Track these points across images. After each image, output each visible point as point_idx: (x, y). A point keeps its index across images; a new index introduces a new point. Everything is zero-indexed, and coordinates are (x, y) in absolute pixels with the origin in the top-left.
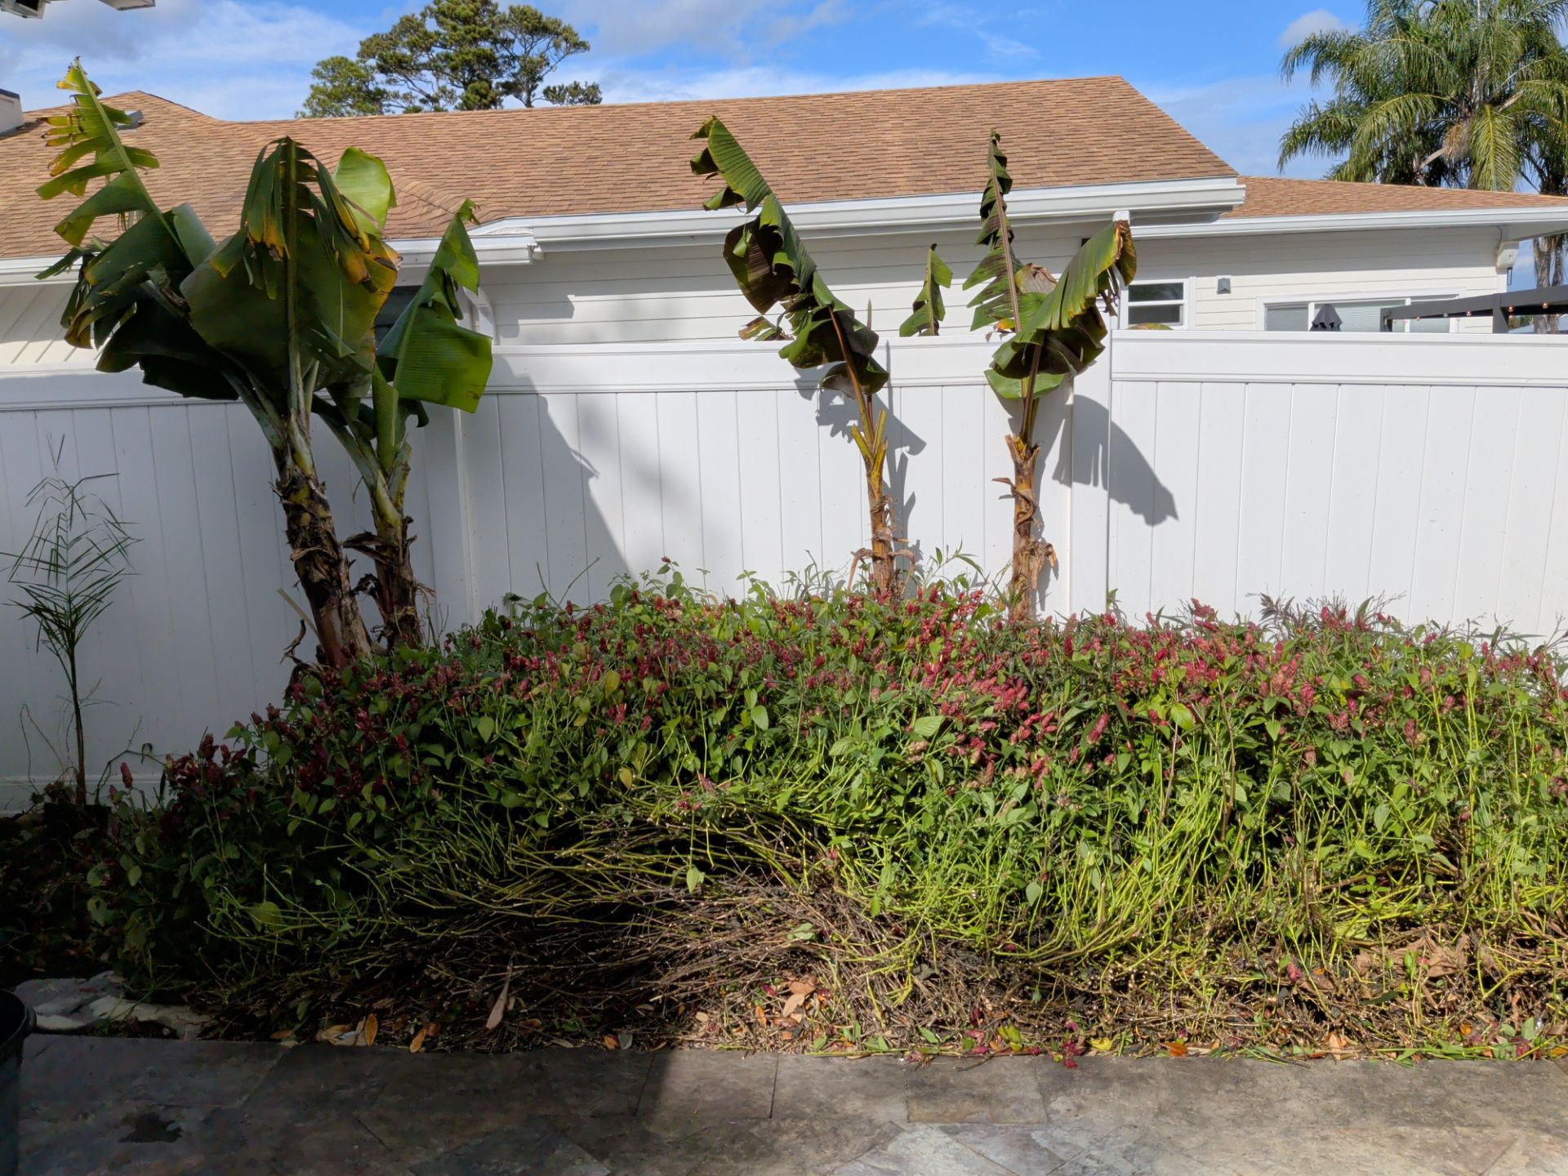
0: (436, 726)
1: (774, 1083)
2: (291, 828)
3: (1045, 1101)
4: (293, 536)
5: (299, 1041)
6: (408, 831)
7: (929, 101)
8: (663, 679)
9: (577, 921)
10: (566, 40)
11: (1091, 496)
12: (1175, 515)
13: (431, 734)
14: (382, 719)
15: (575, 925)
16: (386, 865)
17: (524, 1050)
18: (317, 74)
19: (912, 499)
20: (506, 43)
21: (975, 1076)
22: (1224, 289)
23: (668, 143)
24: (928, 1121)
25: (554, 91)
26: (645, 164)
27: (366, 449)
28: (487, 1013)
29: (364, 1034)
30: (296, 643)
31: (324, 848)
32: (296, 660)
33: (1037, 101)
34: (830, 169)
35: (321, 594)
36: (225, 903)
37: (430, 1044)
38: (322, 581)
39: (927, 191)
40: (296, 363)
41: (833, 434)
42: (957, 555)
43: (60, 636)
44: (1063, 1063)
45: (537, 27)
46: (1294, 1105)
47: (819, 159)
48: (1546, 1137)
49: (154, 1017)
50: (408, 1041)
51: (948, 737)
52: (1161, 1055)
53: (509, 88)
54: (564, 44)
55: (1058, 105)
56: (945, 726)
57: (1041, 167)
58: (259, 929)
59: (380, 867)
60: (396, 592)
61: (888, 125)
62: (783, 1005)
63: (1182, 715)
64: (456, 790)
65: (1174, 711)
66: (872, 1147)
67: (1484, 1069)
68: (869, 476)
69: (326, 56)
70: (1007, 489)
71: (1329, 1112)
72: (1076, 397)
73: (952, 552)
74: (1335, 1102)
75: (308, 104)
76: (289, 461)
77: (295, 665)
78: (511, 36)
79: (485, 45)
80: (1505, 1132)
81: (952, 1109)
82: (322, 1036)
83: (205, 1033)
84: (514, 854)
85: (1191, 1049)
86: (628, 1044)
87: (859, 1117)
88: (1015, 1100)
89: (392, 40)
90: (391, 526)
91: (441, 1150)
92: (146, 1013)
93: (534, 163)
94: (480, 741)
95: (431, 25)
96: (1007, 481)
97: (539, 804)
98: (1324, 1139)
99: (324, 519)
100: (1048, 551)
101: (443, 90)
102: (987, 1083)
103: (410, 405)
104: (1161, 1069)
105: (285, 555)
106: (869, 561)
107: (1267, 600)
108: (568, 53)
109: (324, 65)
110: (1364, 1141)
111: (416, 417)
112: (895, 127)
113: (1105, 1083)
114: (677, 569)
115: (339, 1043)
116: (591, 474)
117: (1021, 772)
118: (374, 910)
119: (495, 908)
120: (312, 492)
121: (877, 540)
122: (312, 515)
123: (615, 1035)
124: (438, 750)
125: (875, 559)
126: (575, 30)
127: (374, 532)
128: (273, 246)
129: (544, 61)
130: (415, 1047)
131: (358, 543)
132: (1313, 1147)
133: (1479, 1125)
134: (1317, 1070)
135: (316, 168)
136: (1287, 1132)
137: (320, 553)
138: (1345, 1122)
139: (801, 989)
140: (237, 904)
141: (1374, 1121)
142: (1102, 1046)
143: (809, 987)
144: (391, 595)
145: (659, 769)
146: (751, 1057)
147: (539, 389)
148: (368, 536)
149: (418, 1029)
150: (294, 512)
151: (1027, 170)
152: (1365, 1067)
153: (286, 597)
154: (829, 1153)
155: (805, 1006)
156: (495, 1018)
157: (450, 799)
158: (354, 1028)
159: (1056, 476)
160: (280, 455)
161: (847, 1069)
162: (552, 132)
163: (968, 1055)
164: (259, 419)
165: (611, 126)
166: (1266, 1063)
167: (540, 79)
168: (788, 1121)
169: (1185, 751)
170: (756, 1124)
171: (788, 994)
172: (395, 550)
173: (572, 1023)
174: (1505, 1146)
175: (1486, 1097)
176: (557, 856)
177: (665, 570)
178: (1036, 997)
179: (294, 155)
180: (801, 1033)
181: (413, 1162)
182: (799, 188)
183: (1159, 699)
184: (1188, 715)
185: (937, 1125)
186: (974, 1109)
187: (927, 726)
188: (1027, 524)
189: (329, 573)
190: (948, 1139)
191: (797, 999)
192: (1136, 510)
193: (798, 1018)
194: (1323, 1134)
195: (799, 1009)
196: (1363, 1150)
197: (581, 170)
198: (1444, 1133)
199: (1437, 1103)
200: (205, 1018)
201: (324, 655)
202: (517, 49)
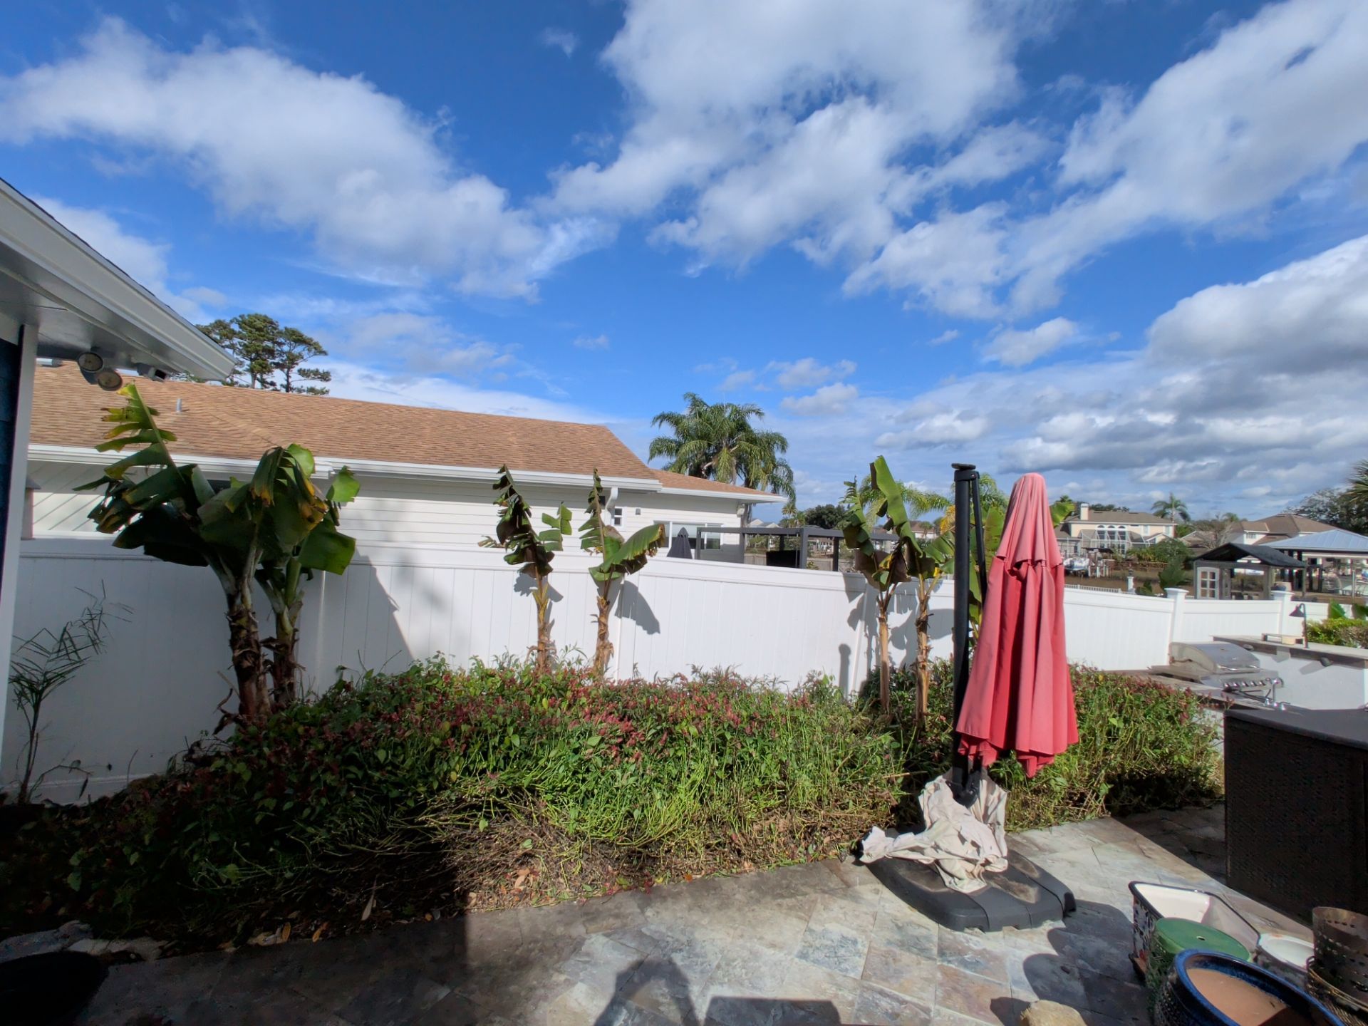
0: (354, 755)
1: (517, 925)
2: (258, 819)
3: (643, 912)
4: (233, 643)
5: (236, 947)
6: (332, 815)
7: (526, 425)
8: (471, 725)
9: (418, 853)
10: (315, 348)
11: (629, 623)
12: (659, 632)
13: (351, 760)
14: (320, 753)
15: (417, 856)
16: (316, 835)
17: (381, 929)
19: (553, 622)
20: (280, 344)
21: (610, 905)
22: (638, 513)
23: (402, 427)
24: (595, 932)
25: (304, 370)
26: (391, 436)
27: (278, 593)
28: (361, 911)
29: (281, 936)
30: (224, 702)
31: (279, 829)
32: (223, 711)
33: (574, 432)
34: (486, 451)
35: (245, 675)
36: (203, 868)
37: (323, 935)
38: (249, 667)
39: (532, 469)
40: (253, 552)
41: (521, 595)
42: (574, 648)
43: (29, 695)
44: (645, 892)
45: (299, 339)
46: (738, 896)
47: (480, 445)
48: (827, 896)
49: (122, 948)
50: (310, 935)
51: (603, 745)
52: (683, 881)
53: (278, 365)
54: (313, 350)
55: (583, 436)
56: (602, 740)
57: (581, 464)
58: (224, 882)
59: (311, 837)
60: (284, 670)
61: (509, 433)
62: (514, 883)
63: (693, 730)
64: (362, 790)
65: (690, 729)
66: (575, 950)
67: (799, 869)
68: (539, 613)
70: (596, 619)
71: (752, 898)
72: (625, 582)
73: (572, 648)
74: (753, 892)
76: (238, 601)
77: (223, 714)
78: (283, 341)
79: (270, 344)
80: (813, 896)
81: (605, 923)
82: (253, 941)
83: (164, 954)
84: (393, 822)
85: (694, 876)
86: (438, 917)
87: (564, 936)
88: (630, 914)
89: (210, 329)
90: (287, 634)
91: (350, 998)
92: (117, 946)
93: (329, 427)
94: (379, 762)
95: (235, 327)
96: (596, 616)
97: (410, 794)
98: (753, 910)
99: (254, 633)
100: (611, 646)
101: (237, 359)
102: (616, 907)
103: (304, 570)
104: (685, 888)
105: (228, 655)
106: (535, 651)
107: (694, 667)
108: (315, 354)
110: (767, 908)
111: (307, 575)
112: (513, 435)
113: (664, 899)
114: (443, 656)
115: (265, 944)
116: (395, 609)
117: (632, 760)
118: (304, 862)
119: (377, 852)
120: (249, 618)
121: (540, 642)
122: (248, 631)
123: (431, 913)
124: (353, 769)
125: (539, 651)
126: (321, 344)
127: (275, 636)
128: (266, 499)
129: (300, 356)
130: (315, 938)
131: (268, 643)
132: (750, 914)
133: (805, 894)
134: (743, 879)
135: (294, 464)
136: (739, 910)
137: (250, 652)
138: (758, 901)
139: (523, 872)
140: (213, 868)
141: (768, 899)
142: (659, 881)
143: (527, 871)
144: (281, 671)
145: (467, 771)
146: (504, 913)
147: (373, 563)
148: (271, 640)
149: (317, 927)
150: (235, 630)
151: (575, 464)
152: (759, 875)
153: (222, 675)
154: (556, 957)
155: (527, 881)
156: (366, 914)
157: (359, 795)
158: (274, 933)
159: (616, 614)
160: (231, 600)
161: (551, 911)
162: (337, 411)
163: (605, 895)
164: (220, 578)
165: (369, 413)
166: (723, 878)
167: (297, 364)
168: (532, 945)
169: (694, 745)
170: (517, 949)
171: (517, 877)
172: (287, 647)
173: (408, 909)
174: (814, 901)
175: (803, 882)
176: (416, 820)
177: (436, 657)
178: (635, 863)
179: (281, 455)
180: (523, 895)
181: (337, 1009)
182: (472, 459)
183: (684, 724)
184: (696, 730)
185: (601, 933)
186: (614, 922)
187: (594, 740)
188: (603, 636)
189: (254, 663)
190: (607, 939)
191: (521, 879)
192: (644, 629)
193: (522, 888)
194: (752, 908)
195: (522, 884)
196: (767, 913)
197: (357, 435)
198: (793, 900)
199: (788, 887)
200: (161, 943)
201: (243, 709)
202: (286, 348)
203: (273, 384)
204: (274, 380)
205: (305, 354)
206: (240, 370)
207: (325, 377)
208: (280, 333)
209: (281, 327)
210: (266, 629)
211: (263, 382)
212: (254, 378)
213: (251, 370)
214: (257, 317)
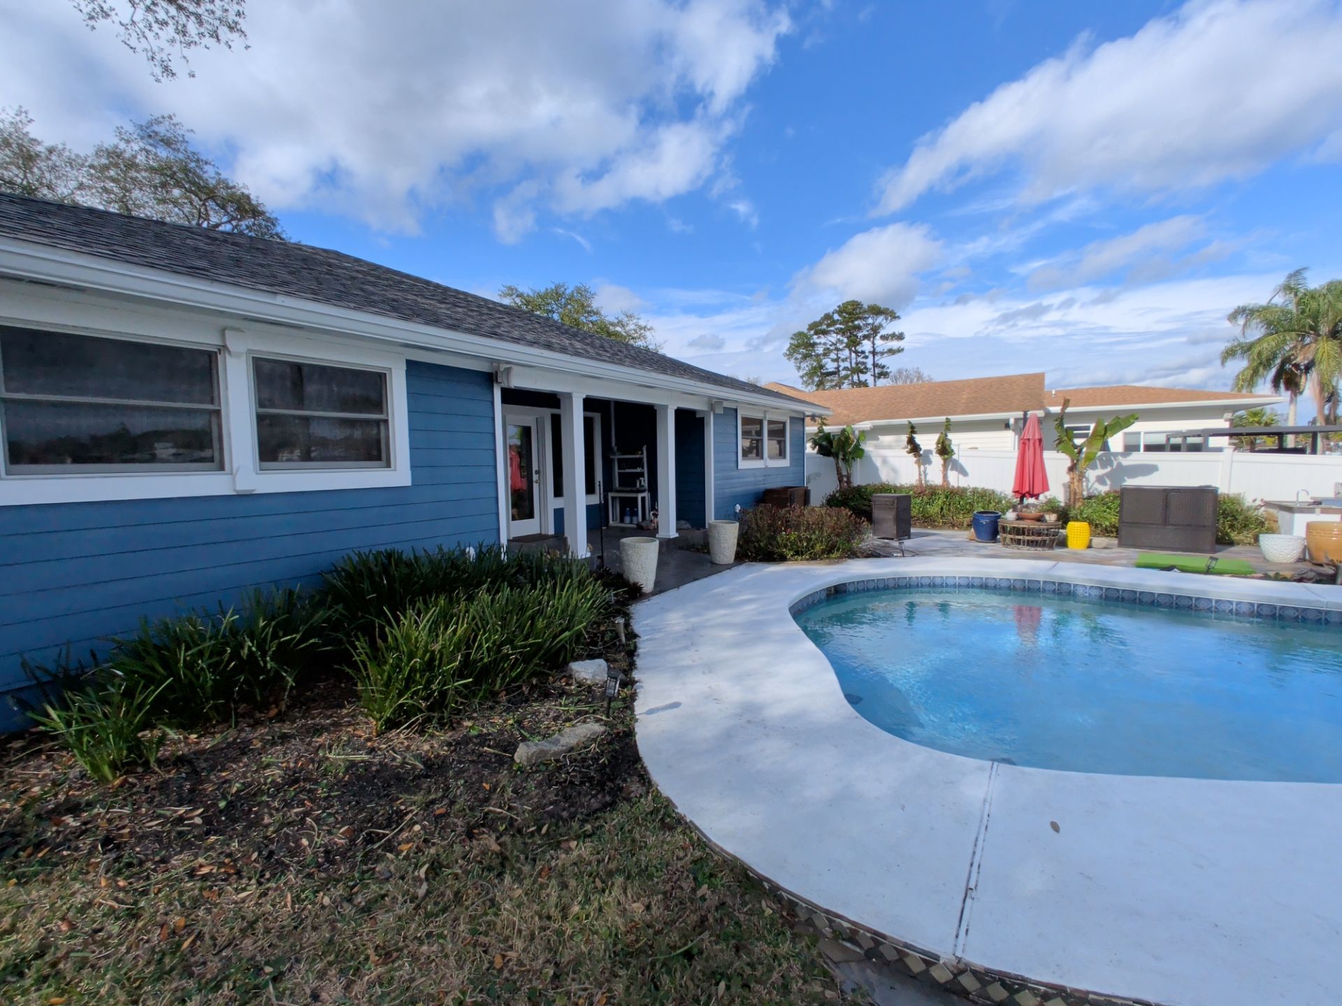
10: (891, 316)
18: (792, 338)
19: (929, 473)
20: (866, 319)
25: (885, 336)
27: (847, 463)
32: (838, 488)
38: (841, 480)
40: (841, 454)
42: (936, 479)
45: (879, 312)
53: (865, 337)
54: (889, 317)
57: (996, 407)
60: (849, 480)
68: (924, 470)
69: (795, 331)
70: (943, 471)
75: (788, 349)
77: (836, 490)
78: (868, 316)
89: (820, 323)
90: (849, 472)
95: (836, 317)
100: (948, 478)
101: (839, 340)
105: (837, 477)
108: (891, 321)
109: (795, 335)
111: (854, 459)
116: (877, 468)
120: (841, 469)
122: (841, 472)
126: (894, 311)
129: (880, 326)
137: (841, 476)
150: (838, 472)
153: (836, 481)
159: (950, 469)
160: (837, 466)
164: (834, 460)
167: (879, 332)
172: (849, 475)
188: (946, 475)
192: (958, 473)
201: (841, 488)
202: (870, 321)
203: (863, 352)
204: (863, 349)
205: (884, 323)
206: (841, 347)
207: (900, 337)
208: (865, 312)
209: (865, 306)
210: (844, 473)
211: (856, 352)
212: (850, 350)
213: (848, 346)
214: (848, 303)
